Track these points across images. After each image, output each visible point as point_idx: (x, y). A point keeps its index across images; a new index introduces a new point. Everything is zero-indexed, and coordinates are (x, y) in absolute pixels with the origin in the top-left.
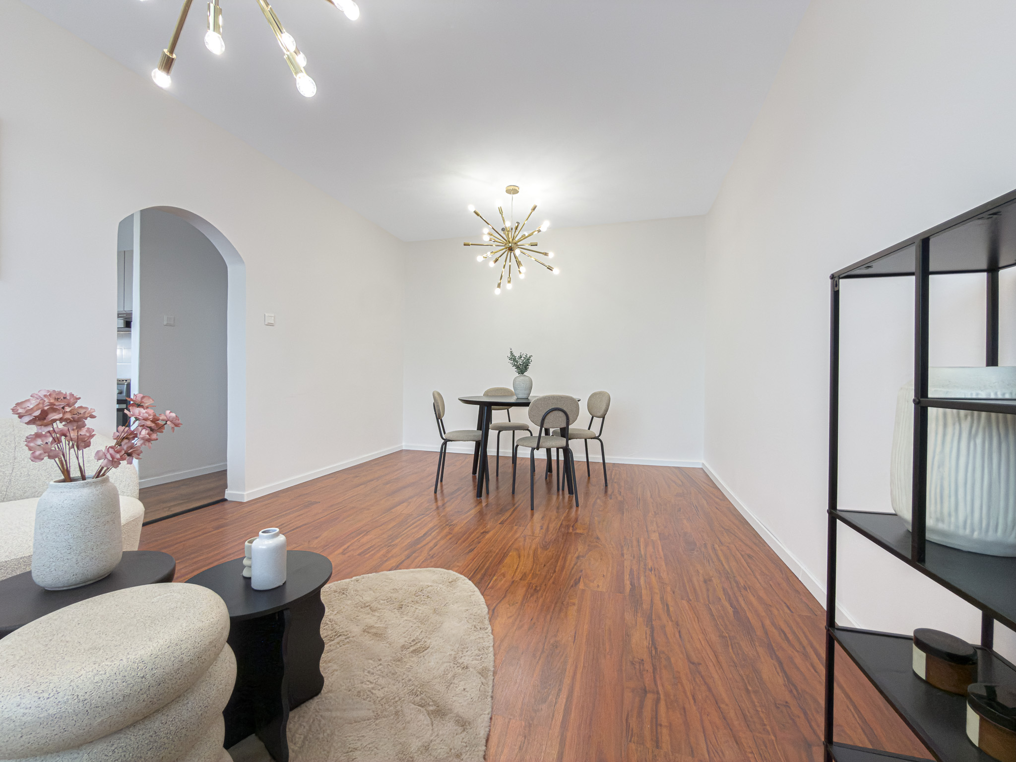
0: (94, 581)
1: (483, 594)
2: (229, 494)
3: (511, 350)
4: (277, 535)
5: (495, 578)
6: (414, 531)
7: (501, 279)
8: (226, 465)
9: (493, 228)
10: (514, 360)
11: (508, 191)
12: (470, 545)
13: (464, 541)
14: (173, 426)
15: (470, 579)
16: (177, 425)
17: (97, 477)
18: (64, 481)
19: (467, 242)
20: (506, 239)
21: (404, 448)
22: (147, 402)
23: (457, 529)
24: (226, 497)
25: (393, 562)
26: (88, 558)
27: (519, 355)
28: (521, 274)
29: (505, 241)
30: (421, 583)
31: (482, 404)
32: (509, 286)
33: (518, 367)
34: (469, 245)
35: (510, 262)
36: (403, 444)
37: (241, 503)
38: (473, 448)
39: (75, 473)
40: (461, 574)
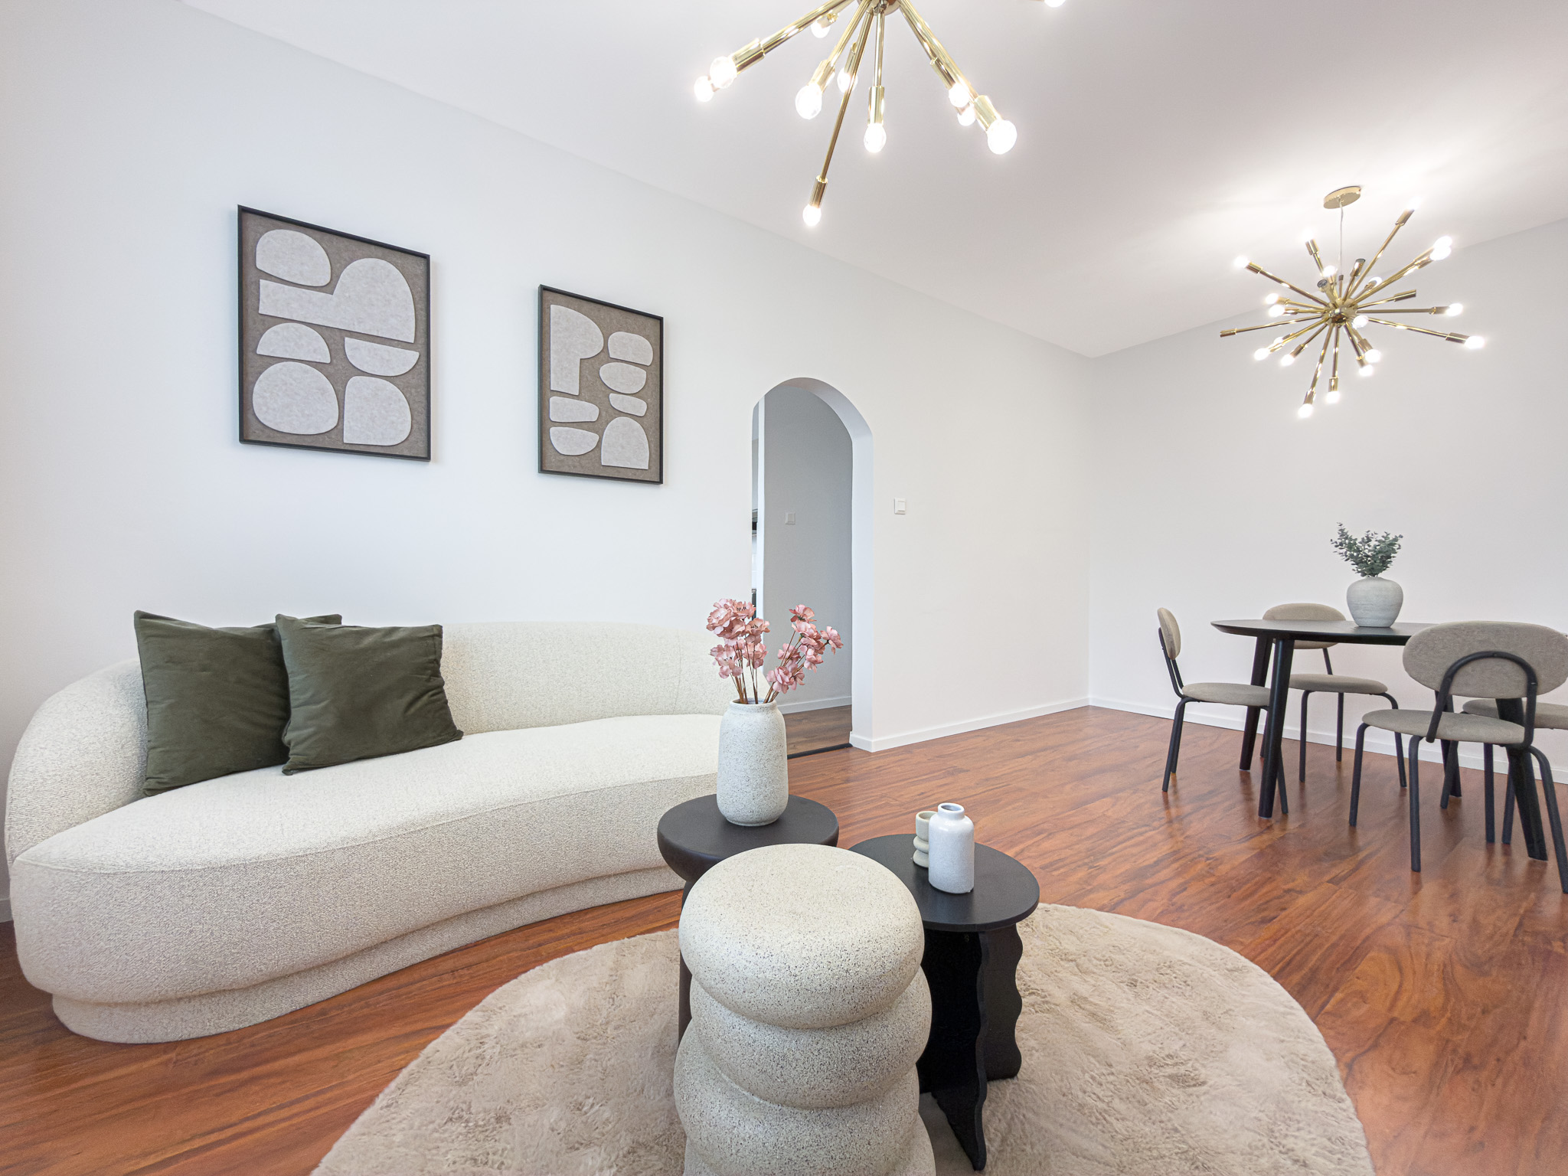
0: (767, 823)
1: (1314, 1020)
2: (855, 738)
3: (1342, 527)
4: (961, 816)
5: (1339, 996)
6: (1135, 850)
7: (1313, 385)
8: (851, 698)
9: (1292, 288)
10: (1350, 547)
11: (1331, 204)
12: (1260, 910)
13: (1245, 898)
14: (835, 647)
15: (1275, 978)
16: (838, 646)
17: (767, 702)
18: (739, 702)
19: (1227, 329)
20: (1327, 300)
21: (1090, 704)
22: (809, 615)
23: (1224, 869)
24: (850, 742)
25: (1102, 896)
26: (762, 797)
27: (1364, 536)
28: (1365, 368)
29: (1322, 307)
30: (1166, 953)
31: (1265, 638)
32: (1333, 398)
33: (1359, 562)
34: (1234, 334)
35: (1336, 345)
36: (1090, 696)
37: (868, 754)
38: (1243, 721)
39: (750, 695)
40: (1252, 960)
